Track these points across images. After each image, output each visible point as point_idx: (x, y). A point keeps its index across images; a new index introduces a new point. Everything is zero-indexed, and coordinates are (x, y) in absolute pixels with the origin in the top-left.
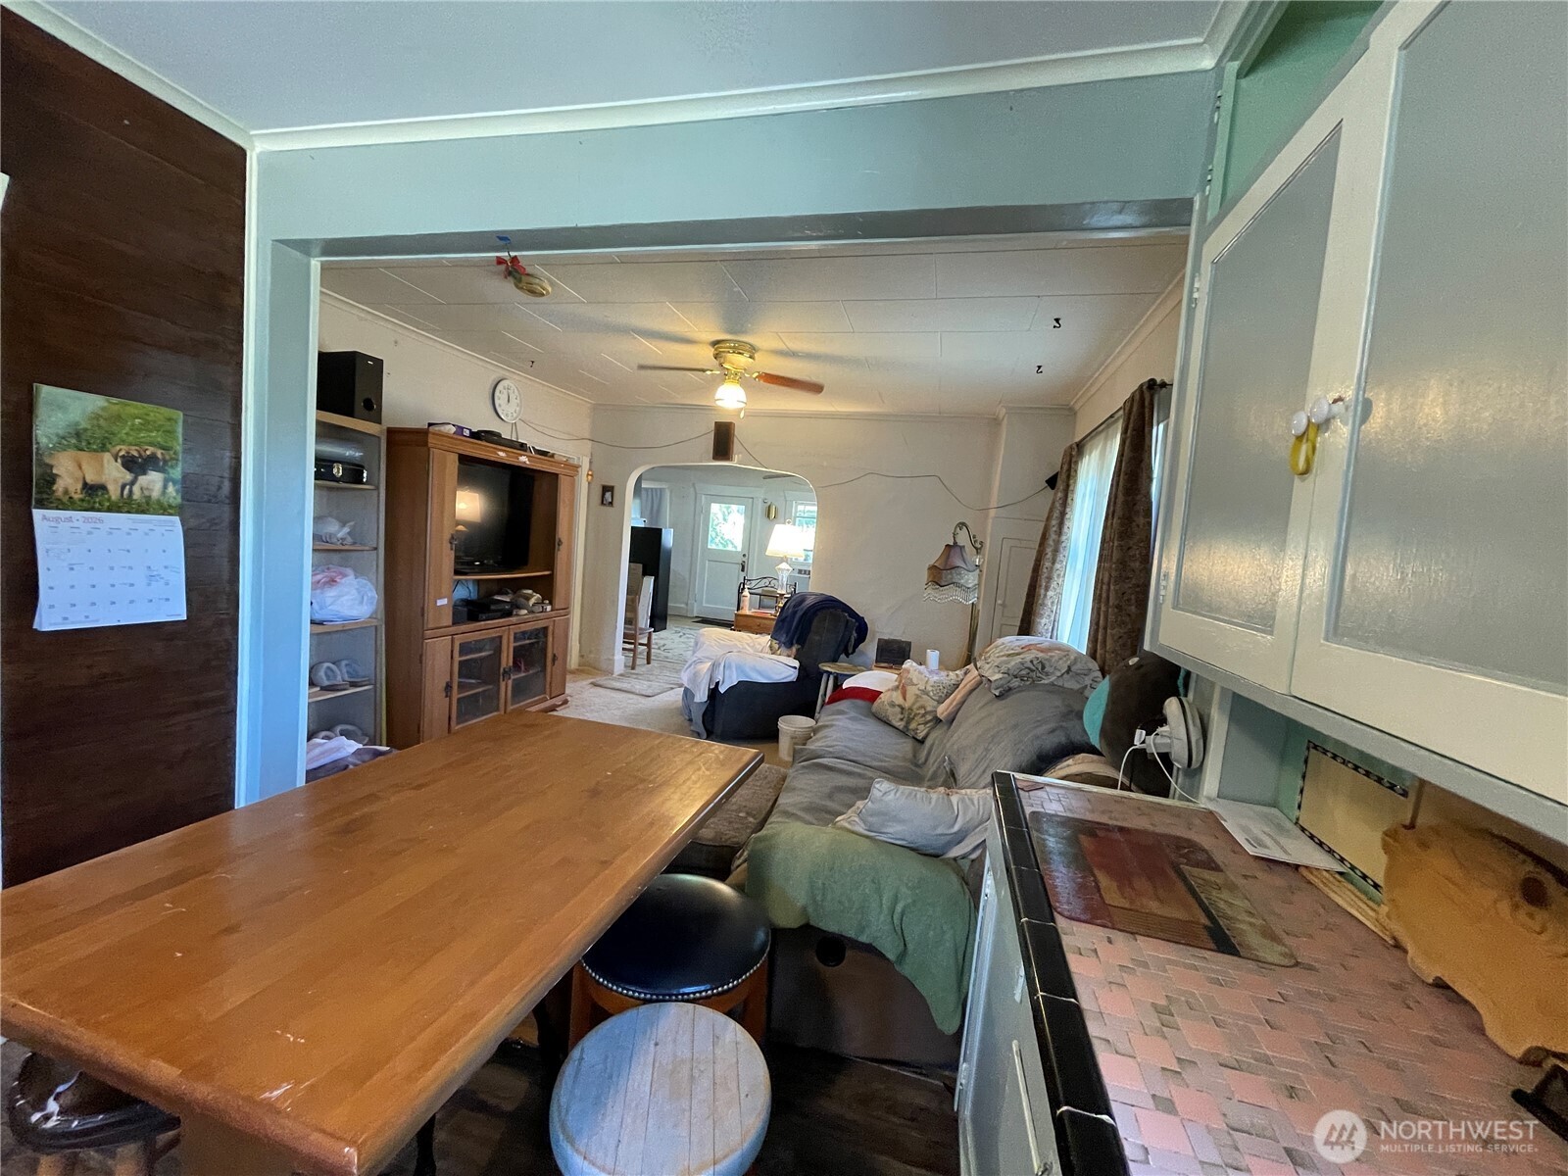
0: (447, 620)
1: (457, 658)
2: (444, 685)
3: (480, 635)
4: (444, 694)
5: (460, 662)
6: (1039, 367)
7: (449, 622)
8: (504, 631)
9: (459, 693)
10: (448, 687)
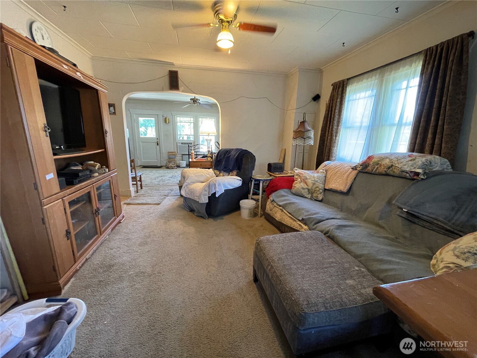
0: (56, 188)
1: (68, 211)
2: (65, 233)
3: (80, 193)
4: (66, 239)
5: (71, 212)
6: (344, 43)
7: (59, 190)
8: (91, 188)
9: (74, 232)
10: (68, 233)
